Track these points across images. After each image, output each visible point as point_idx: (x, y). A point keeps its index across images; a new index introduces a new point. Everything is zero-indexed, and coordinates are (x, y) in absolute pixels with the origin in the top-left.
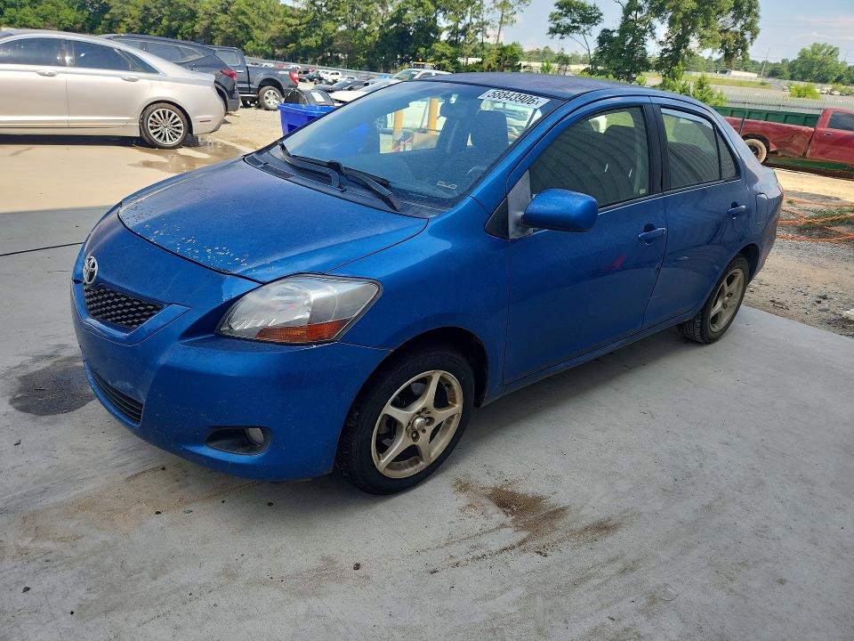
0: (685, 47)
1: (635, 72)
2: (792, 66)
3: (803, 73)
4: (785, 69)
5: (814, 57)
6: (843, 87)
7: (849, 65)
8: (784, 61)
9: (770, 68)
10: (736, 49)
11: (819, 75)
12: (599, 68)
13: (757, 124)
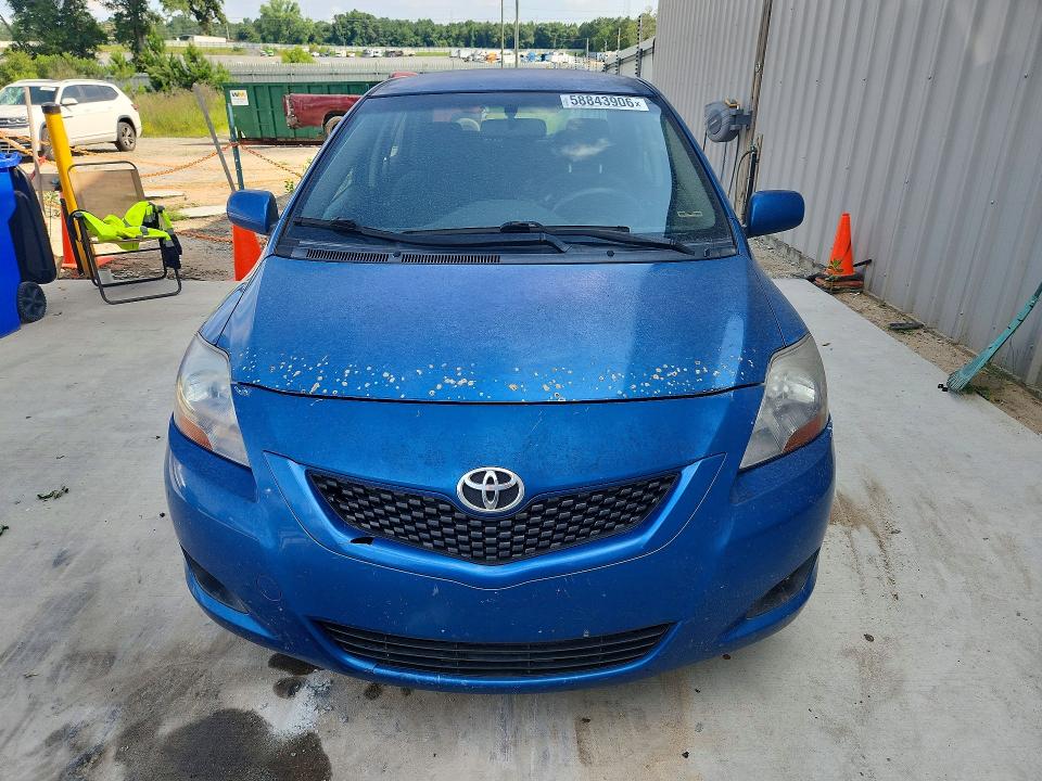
0: (144, 10)
1: (89, 47)
2: (258, 26)
3: (273, 34)
4: (252, 31)
5: (277, 14)
6: (320, 47)
7: (315, 21)
8: (246, 21)
9: (234, 30)
10: (208, 11)
11: (291, 35)
12: (31, 43)
13: (335, 99)
